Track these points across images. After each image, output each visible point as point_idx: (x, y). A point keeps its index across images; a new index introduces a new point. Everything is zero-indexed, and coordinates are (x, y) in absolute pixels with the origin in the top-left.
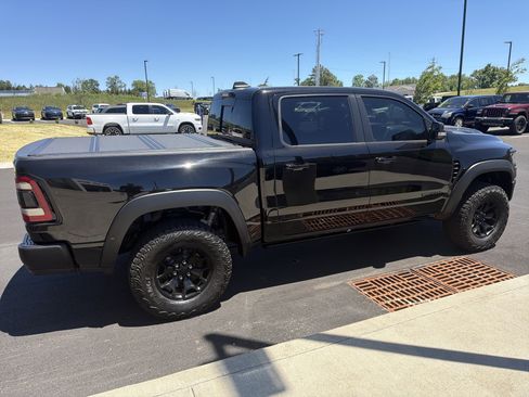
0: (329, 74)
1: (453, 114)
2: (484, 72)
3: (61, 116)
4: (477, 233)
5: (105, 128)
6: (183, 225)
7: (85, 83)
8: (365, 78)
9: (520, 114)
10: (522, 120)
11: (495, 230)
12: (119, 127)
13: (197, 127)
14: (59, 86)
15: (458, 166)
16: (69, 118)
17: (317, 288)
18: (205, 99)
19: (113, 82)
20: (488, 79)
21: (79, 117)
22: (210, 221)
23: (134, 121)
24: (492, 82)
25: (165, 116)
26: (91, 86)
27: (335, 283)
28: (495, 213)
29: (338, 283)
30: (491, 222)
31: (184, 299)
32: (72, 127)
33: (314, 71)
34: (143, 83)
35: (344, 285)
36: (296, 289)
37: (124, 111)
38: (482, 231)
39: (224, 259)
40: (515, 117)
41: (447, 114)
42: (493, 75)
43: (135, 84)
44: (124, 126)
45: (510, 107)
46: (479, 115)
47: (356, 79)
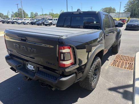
47: (31, 13)
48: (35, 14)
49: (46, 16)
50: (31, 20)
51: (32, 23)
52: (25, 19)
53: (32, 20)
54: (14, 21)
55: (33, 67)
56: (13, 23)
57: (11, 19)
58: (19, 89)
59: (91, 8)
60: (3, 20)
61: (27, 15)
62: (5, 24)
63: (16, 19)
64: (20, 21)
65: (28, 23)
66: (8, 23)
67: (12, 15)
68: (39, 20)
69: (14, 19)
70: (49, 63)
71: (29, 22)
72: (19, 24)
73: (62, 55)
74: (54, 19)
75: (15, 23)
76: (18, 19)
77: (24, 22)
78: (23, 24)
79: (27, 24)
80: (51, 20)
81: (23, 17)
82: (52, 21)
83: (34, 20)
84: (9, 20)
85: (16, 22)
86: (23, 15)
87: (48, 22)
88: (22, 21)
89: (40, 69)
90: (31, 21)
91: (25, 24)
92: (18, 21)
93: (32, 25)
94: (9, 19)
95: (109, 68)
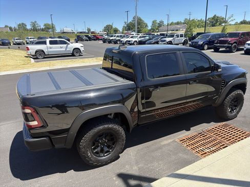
0: (141, 20)
1: (203, 43)
2: (213, 19)
3: (9, 43)
4: (230, 111)
5: (36, 52)
6: (104, 122)
7: (19, 25)
8: (158, 22)
9: (234, 43)
10: (235, 46)
11: (238, 109)
12: (43, 51)
13: (82, 50)
14: (6, 26)
15: (224, 82)
16: (14, 44)
17: (162, 143)
18: (81, 33)
19: (34, 24)
20: (215, 22)
21: (19, 44)
22: (112, 116)
23: (50, 48)
24: (216, 23)
25: (65, 45)
26: (22, 26)
27: (170, 141)
28: (238, 102)
29: (171, 140)
30: (236, 106)
31: (104, 156)
32: (17, 51)
33: (134, 18)
34: (49, 25)
35: (174, 141)
36: (153, 145)
37: (45, 43)
38: (232, 110)
39: (122, 136)
40: (232, 44)
41: (201, 43)
42: (217, 20)
43: (45, 25)
44: (46, 51)
45: (229, 39)
46: (216, 43)
47: (153, 22)
49: (177, 26)
50: (140, 37)
53: (143, 37)
54: (118, 38)
56: (116, 42)
61: (146, 26)
63: (121, 36)
64: (125, 40)
65: (135, 43)
66: (110, 42)
71: (136, 41)
72: (123, 44)
74: (176, 35)
75: (118, 43)
76: (124, 37)
77: (130, 41)
79: (133, 44)
80: (172, 36)
82: (172, 38)
83: (145, 37)
84: (111, 38)
85: (119, 40)
87: (165, 40)
88: (128, 39)
90: (139, 39)
91: (131, 44)
92: (121, 40)
94: (112, 36)
95: (169, 144)
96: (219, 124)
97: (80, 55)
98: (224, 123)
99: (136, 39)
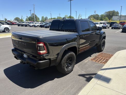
8: (45, 17)
11: (104, 47)
13: (10, 29)
15: (101, 35)
17: (85, 62)
31: (69, 68)
47: (42, 17)
48: (45, 18)
50: (40, 23)
51: (41, 26)
52: (36, 22)
53: (42, 23)
54: (27, 24)
55: (26, 56)
56: (26, 26)
57: (25, 23)
58: (19, 71)
59: (95, 12)
60: (19, 23)
61: (39, 19)
62: (20, 27)
63: (29, 23)
64: (31, 24)
65: (38, 26)
66: (22, 25)
67: (26, 19)
68: (47, 24)
69: (27, 23)
70: (33, 52)
71: (38, 25)
72: (31, 27)
73: (39, 47)
75: (28, 26)
76: (31, 23)
77: (35, 25)
78: (34, 26)
81: (35, 21)
84: (23, 24)
85: (28, 25)
86: (35, 19)
88: (34, 24)
89: (30, 56)
91: (35, 27)
92: (30, 24)
93: (42, 27)
94: (23, 23)
95: (88, 62)
96: (100, 53)
97: (9, 32)
98: (101, 53)
99: (38, 24)
